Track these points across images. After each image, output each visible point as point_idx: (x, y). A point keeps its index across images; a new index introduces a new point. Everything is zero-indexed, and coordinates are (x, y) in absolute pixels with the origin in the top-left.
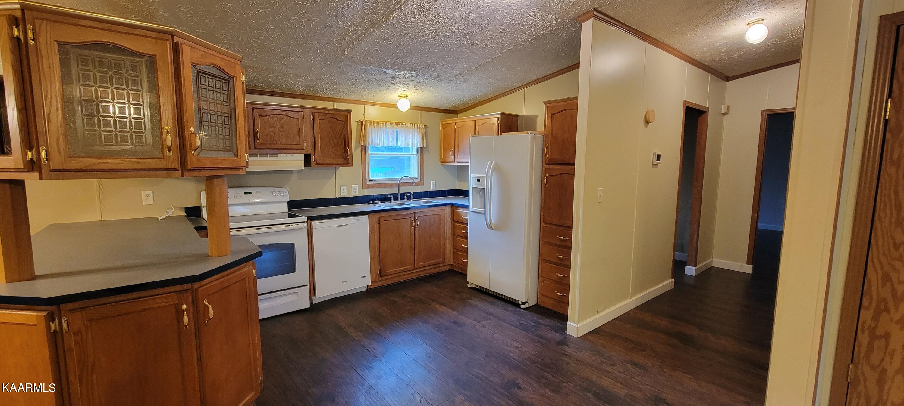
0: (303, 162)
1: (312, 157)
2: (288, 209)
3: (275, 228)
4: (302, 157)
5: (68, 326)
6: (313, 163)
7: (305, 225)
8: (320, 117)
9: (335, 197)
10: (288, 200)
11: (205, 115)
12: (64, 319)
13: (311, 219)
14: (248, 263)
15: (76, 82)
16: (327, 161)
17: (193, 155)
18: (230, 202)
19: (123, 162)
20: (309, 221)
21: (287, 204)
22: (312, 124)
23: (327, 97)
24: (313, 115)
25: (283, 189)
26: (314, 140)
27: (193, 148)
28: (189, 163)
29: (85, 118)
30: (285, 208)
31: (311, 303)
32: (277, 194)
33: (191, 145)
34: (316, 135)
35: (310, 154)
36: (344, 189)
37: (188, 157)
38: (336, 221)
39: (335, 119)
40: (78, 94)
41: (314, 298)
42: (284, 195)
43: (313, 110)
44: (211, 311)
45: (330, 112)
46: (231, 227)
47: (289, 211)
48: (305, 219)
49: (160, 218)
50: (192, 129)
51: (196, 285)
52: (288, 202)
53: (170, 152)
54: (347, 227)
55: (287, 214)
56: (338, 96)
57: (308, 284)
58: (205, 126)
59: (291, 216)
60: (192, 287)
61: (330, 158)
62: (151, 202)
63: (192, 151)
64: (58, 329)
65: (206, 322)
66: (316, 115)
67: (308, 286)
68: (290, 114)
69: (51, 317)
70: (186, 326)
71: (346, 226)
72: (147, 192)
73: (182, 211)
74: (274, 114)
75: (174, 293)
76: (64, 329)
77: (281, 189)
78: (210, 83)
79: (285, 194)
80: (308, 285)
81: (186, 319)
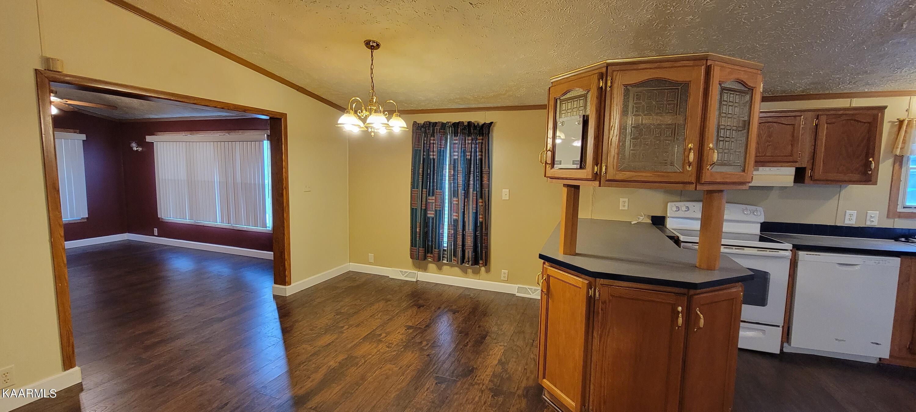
0: (793, 177)
1: (809, 173)
2: (761, 231)
3: (747, 251)
4: (791, 171)
5: (599, 295)
6: (807, 179)
7: (789, 254)
8: (828, 121)
9: (833, 224)
10: (762, 221)
11: (722, 131)
12: (597, 289)
13: (797, 248)
14: (737, 284)
15: (631, 113)
16: (831, 176)
17: (708, 170)
18: (726, 217)
19: (651, 175)
20: (795, 250)
21: (759, 225)
22: (815, 130)
23: (842, 92)
24: (817, 119)
25: (757, 207)
26: (815, 151)
27: (709, 163)
28: (703, 177)
29: (632, 140)
30: (756, 230)
31: (781, 350)
32: (749, 212)
33: (708, 161)
34: (819, 143)
35: (805, 168)
36: (851, 215)
37: (704, 172)
38: (834, 256)
39: (855, 120)
40: (630, 122)
41: (785, 345)
42: (758, 215)
43: (818, 113)
44: (702, 322)
45: (847, 112)
46: (723, 243)
47: (761, 234)
48: (789, 246)
49: (633, 223)
50: (711, 145)
51: (692, 292)
52: (761, 223)
53: (689, 167)
54: (857, 268)
55: (759, 236)
56: (861, 89)
57: (781, 324)
58: (721, 142)
59: (762, 239)
60: (688, 293)
61: (837, 173)
62: (626, 208)
63: (707, 166)
64: (593, 295)
65: (695, 330)
66: (823, 119)
67: (781, 329)
68: (783, 120)
69: (590, 286)
70: (679, 327)
71: (858, 266)
72: (625, 199)
73: (649, 218)
74: (762, 122)
75: (673, 294)
76: (596, 297)
77: (755, 207)
78: (731, 98)
79: (759, 213)
80: (781, 326)
81: (680, 320)
